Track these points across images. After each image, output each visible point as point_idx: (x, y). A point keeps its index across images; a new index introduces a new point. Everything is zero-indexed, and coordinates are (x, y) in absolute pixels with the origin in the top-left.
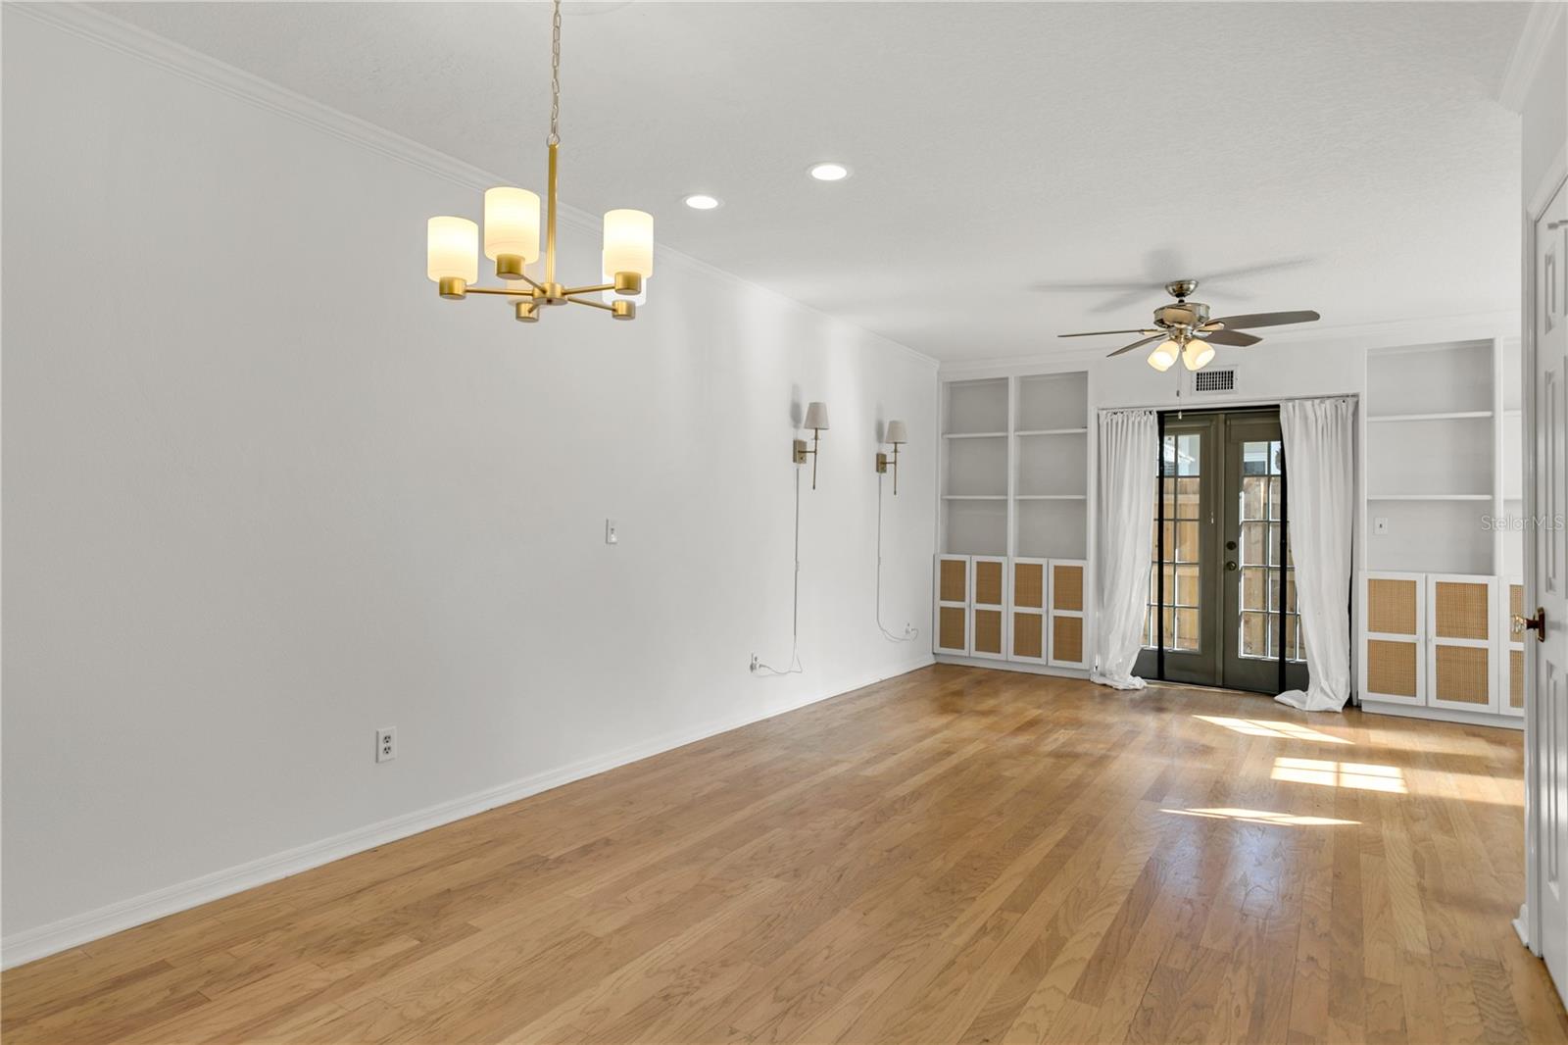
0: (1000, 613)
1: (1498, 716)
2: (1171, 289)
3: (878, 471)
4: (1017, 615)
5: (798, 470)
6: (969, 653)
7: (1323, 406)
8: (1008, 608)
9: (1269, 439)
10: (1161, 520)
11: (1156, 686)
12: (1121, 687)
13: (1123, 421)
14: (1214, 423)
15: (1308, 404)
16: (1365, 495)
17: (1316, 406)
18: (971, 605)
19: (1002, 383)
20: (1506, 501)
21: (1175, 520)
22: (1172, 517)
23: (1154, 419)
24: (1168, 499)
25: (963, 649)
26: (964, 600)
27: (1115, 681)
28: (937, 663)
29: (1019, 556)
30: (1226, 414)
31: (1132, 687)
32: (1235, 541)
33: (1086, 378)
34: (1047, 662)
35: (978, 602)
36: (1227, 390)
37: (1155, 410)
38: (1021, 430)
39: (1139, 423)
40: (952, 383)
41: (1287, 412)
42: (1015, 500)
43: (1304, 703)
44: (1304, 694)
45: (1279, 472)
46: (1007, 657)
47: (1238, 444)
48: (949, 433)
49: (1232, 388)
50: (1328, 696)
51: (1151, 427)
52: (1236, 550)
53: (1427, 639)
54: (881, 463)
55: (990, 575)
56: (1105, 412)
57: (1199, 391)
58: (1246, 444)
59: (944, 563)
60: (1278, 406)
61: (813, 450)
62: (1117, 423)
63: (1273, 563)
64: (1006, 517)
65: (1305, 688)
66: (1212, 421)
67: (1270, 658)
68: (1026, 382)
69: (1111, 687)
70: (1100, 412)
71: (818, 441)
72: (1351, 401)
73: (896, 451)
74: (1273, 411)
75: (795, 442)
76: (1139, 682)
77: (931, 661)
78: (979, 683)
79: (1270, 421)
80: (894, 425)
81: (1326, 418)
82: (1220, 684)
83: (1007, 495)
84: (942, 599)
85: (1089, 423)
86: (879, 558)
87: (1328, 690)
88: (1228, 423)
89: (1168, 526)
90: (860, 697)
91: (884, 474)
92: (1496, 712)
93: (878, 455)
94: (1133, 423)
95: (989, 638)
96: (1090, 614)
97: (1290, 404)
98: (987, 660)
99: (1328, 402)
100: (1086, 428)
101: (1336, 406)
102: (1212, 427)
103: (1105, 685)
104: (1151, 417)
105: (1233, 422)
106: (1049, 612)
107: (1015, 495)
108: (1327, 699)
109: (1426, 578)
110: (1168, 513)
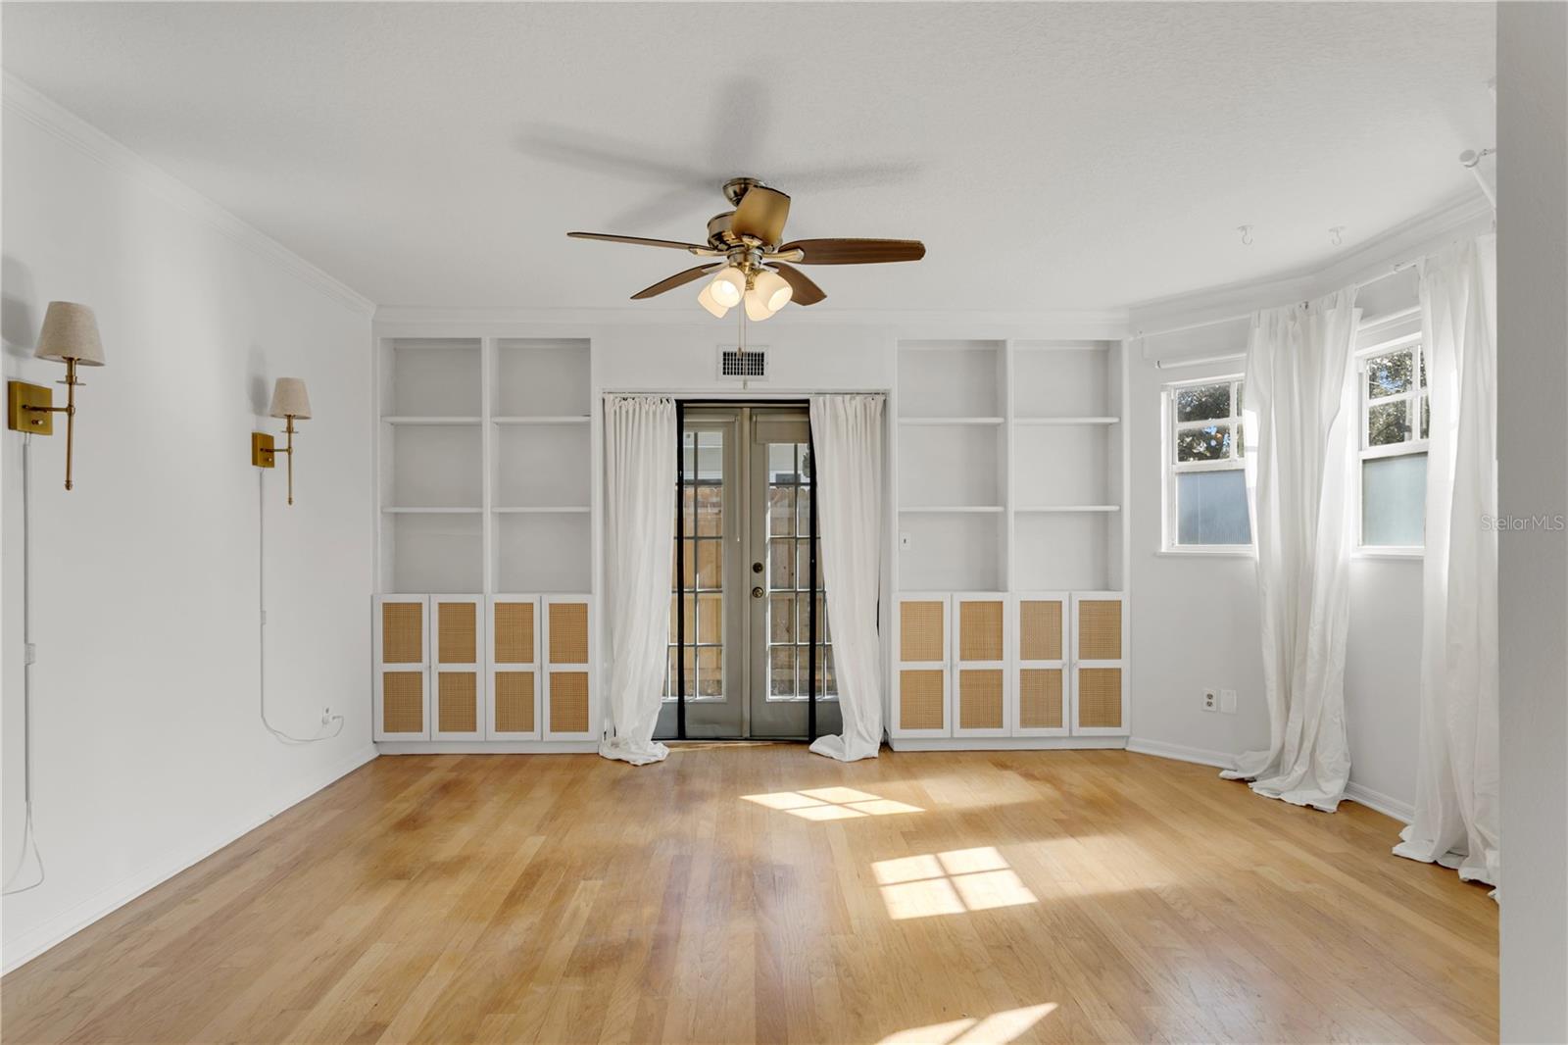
0: (474, 674)
1: (1011, 739)
2: (731, 191)
3: (255, 463)
4: (499, 675)
5: (25, 447)
6: (431, 737)
7: (853, 402)
8: (486, 667)
9: (796, 441)
10: (680, 538)
11: (681, 749)
12: (640, 762)
13: (634, 410)
14: (739, 418)
15: (839, 398)
16: (896, 508)
17: (847, 404)
18: (430, 667)
19: (471, 346)
20: (1017, 513)
21: (696, 538)
22: (692, 535)
23: (672, 408)
24: (688, 511)
25: (421, 730)
26: (420, 660)
27: (632, 753)
28: (381, 756)
29: (500, 592)
30: (751, 408)
31: (653, 759)
32: (761, 562)
33: (588, 350)
34: (542, 738)
35: (441, 661)
36: (757, 376)
37: (673, 397)
38: (501, 415)
39: (654, 413)
40: (396, 340)
41: (817, 407)
42: (492, 513)
43: (840, 750)
44: (838, 738)
45: (808, 480)
46: (487, 736)
47: (764, 445)
48: (391, 415)
49: (762, 374)
50: (867, 741)
51: (669, 420)
52: (761, 573)
53: (952, 665)
54: (263, 451)
55: (458, 622)
56: (612, 396)
57: (727, 376)
58: (772, 446)
59: (387, 607)
60: (807, 401)
61: (65, 405)
62: (627, 412)
63: (802, 586)
64: (480, 539)
65: (839, 733)
66: (736, 415)
67: (799, 698)
68: (508, 348)
69: (628, 762)
70: (606, 397)
71: (75, 388)
72: (880, 398)
73: (290, 430)
74: (801, 407)
75: (11, 386)
76: (660, 751)
77: (371, 754)
78: (446, 789)
79: (798, 418)
80: (285, 386)
81: (856, 416)
82: (747, 735)
83: (481, 506)
84: (387, 660)
85: (592, 410)
86: (262, 612)
87: (865, 735)
88: (754, 419)
89: (688, 545)
90: (213, 877)
91: (268, 471)
92: (1009, 735)
93: (255, 436)
94: (647, 413)
95: (458, 711)
96: (595, 666)
97: (821, 398)
98: (458, 743)
99: (858, 398)
100: (589, 416)
101: (865, 405)
102: (737, 423)
103: (619, 760)
104: (669, 406)
105: (760, 418)
106: (542, 667)
107: (492, 507)
108: (864, 743)
109: (952, 596)
110: (688, 531)
